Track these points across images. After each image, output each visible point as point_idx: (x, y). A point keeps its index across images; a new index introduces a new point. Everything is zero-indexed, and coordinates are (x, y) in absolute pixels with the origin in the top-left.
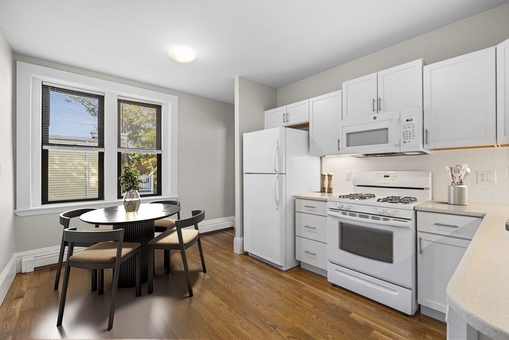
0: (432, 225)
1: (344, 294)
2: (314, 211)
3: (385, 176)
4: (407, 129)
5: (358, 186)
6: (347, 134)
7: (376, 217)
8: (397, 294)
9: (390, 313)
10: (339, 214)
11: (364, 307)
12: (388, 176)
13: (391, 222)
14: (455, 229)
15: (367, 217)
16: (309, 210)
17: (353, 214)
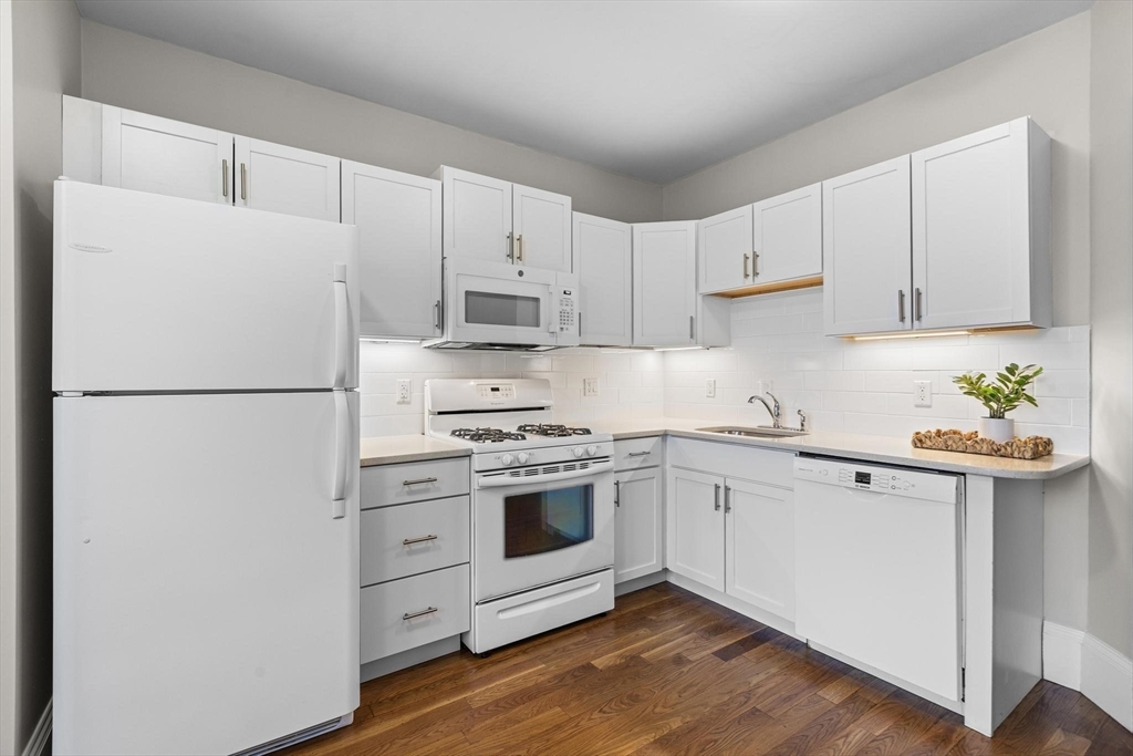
0: (625, 458)
1: (524, 652)
2: (426, 491)
3: (493, 389)
4: (565, 308)
5: (440, 413)
6: (467, 293)
7: (569, 465)
8: (599, 585)
9: (595, 626)
10: (506, 479)
11: (575, 644)
12: (497, 389)
13: (594, 467)
14: (642, 458)
15: (556, 470)
16: (411, 493)
17: (531, 469)
